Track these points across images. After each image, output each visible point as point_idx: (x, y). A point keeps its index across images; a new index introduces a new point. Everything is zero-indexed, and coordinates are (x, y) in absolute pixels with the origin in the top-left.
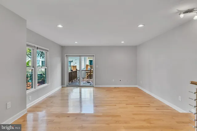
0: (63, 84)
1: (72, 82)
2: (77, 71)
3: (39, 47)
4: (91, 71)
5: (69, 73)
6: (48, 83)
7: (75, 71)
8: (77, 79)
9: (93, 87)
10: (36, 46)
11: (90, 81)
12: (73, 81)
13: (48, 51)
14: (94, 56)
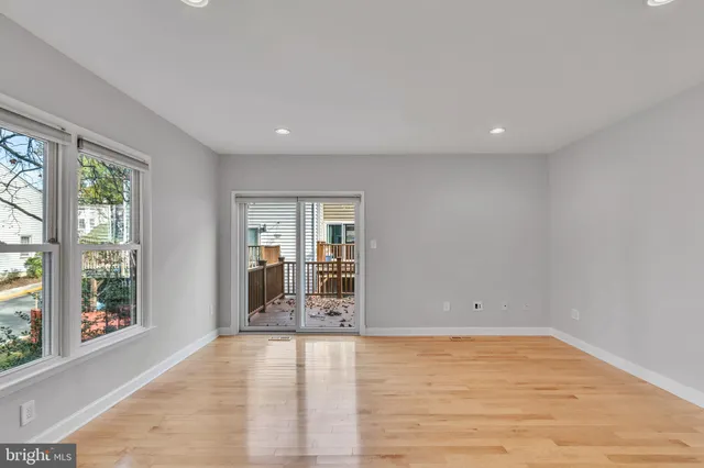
0: (220, 320)
1: (263, 311)
2: (282, 266)
3: (88, 134)
4: (339, 267)
5: (251, 274)
6: (144, 323)
7: (277, 266)
8: (282, 298)
9: (357, 334)
10: (75, 130)
11: (339, 304)
12: (269, 306)
13: (144, 164)
14: (359, 197)
